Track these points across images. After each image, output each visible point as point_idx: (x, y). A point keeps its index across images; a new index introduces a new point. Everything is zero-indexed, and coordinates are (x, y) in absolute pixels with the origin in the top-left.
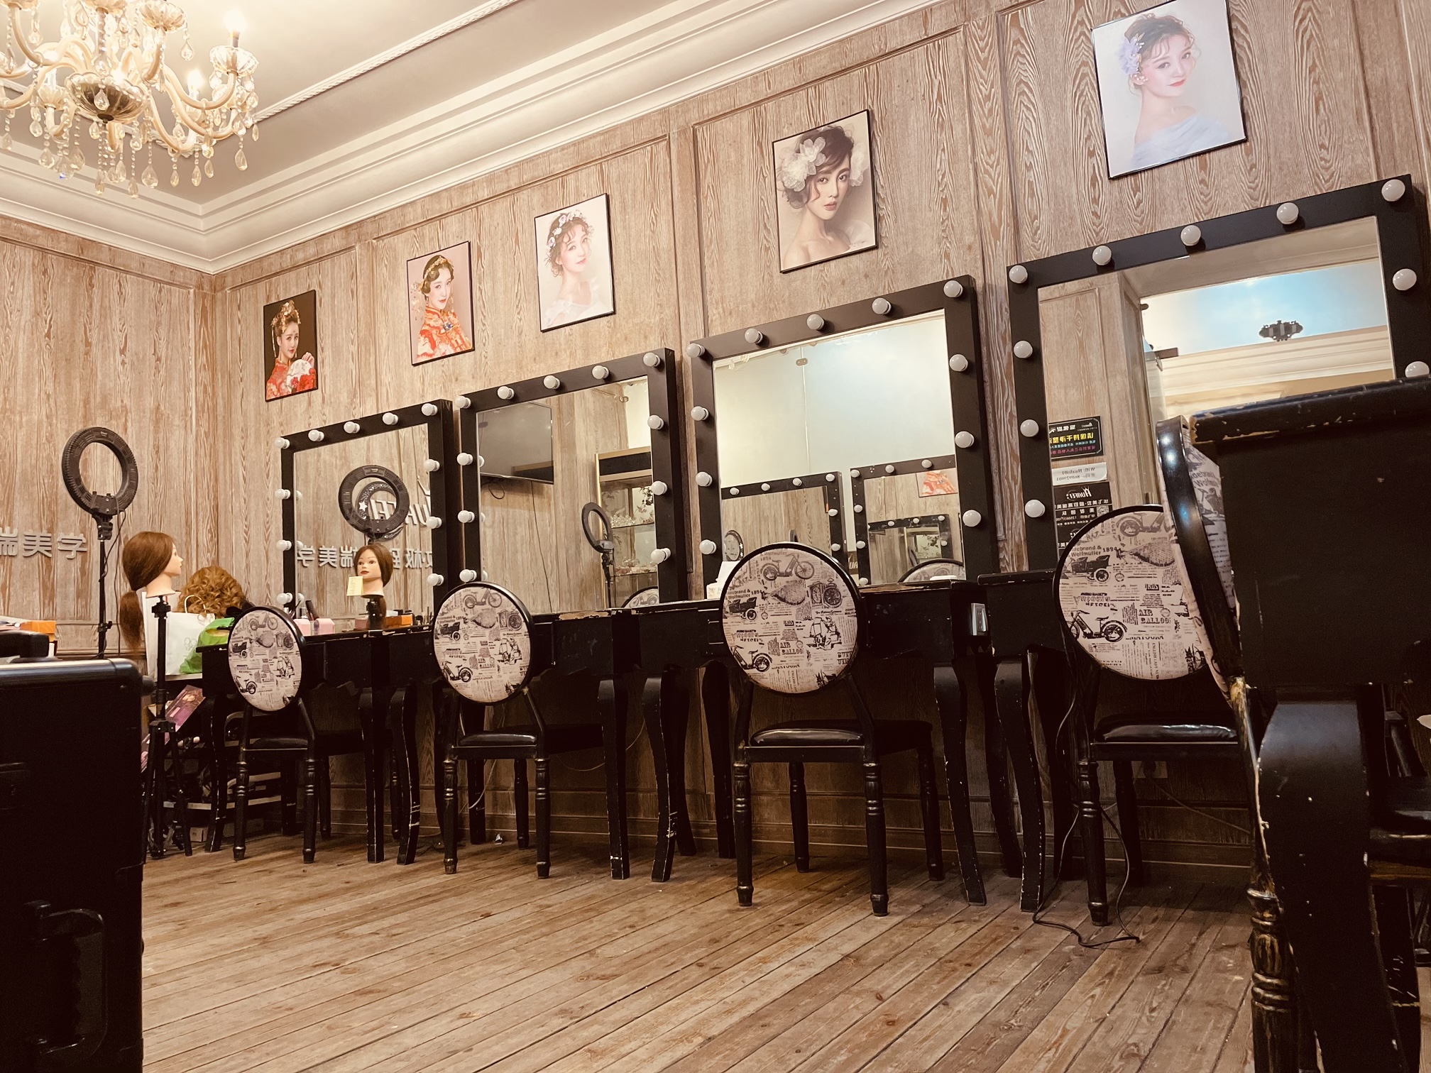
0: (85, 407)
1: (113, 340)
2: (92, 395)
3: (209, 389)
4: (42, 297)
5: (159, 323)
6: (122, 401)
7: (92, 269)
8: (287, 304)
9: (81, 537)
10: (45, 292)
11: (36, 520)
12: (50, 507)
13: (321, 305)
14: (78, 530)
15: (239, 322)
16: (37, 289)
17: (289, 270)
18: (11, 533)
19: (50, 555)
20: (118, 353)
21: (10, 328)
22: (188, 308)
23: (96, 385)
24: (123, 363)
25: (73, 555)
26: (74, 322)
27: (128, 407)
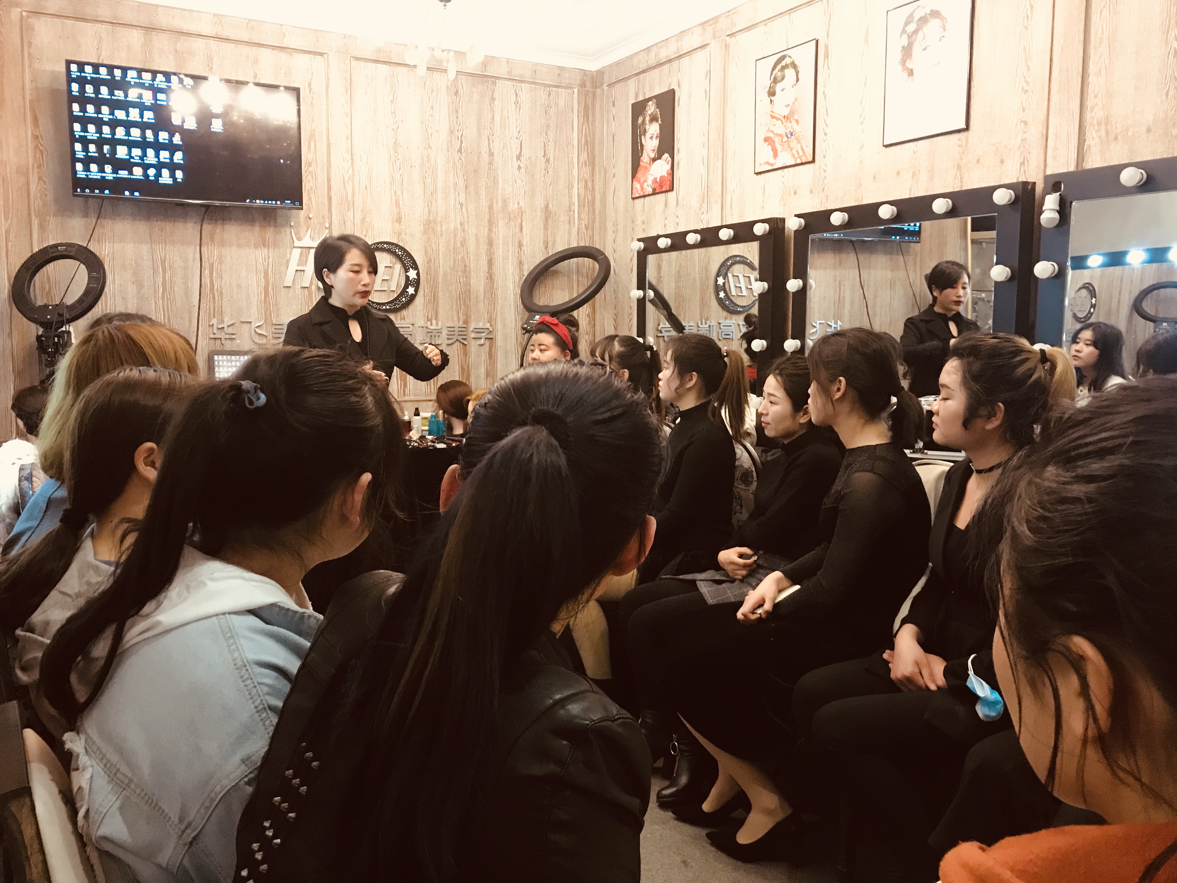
0: (490, 212)
1: (511, 148)
2: (494, 200)
3: (590, 184)
4: (455, 117)
5: (548, 127)
6: (518, 204)
7: (494, 83)
8: (650, 103)
9: (488, 325)
10: (457, 112)
11: (455, 314)
12: (465, 302)
13: (679, 105)
14: (486, 321)
15: (614, 119)
16: (451, 109)
17: (654, 67)
18: (437, 325)
19: (466, 343)
20: (515, 159)
21: (431, 148)
22: (573, 108)
23: (497, 190)
24: (519, 168)
25: (482, 341)
26: (480, 135)
27: (523, 209)
